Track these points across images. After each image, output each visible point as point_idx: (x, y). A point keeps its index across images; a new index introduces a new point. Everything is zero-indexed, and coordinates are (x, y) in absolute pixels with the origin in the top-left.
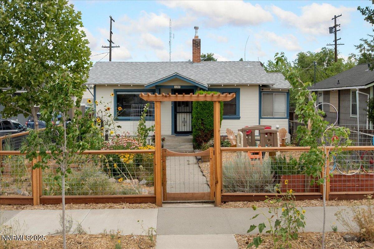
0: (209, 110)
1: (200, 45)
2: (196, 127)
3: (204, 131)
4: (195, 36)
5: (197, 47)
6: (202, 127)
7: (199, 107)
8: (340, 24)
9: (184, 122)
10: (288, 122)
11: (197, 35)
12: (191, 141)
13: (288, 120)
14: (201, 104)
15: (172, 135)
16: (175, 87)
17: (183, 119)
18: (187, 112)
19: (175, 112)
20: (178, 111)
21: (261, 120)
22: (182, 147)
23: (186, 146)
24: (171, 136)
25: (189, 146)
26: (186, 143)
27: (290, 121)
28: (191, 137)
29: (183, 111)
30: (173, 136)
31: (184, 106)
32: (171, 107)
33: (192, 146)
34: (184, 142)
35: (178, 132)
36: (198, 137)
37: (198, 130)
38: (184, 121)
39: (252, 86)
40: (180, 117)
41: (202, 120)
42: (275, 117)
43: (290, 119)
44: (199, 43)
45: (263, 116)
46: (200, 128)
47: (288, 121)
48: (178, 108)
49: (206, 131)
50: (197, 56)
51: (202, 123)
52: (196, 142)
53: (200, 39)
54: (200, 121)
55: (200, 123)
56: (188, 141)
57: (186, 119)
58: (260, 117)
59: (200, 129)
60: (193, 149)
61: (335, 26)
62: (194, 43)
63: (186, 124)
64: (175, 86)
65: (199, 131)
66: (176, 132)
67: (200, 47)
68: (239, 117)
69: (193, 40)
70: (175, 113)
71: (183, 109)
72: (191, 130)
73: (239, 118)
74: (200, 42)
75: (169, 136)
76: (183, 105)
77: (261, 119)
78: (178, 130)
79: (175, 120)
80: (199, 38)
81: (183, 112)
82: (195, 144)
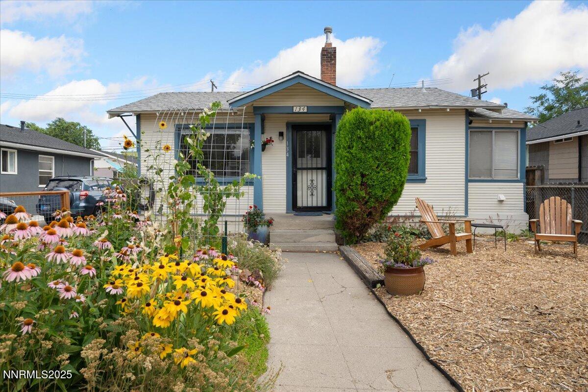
0: (381, 150)
1: (335, 57)
2: (349, 192)
3: (366, 202)
4: (326, 43)
5: (329, 62)
6: (363, 194)
7: (355, 144)
8: (487, 85)
9: (312, 188)
10: (523, 189)
11: (329, 42)
12: (329, 226)
13: (522, 184)
14: (360, 138)
15: (287, 213)
16: (296, 110)
17: (309, 182)
18: (317, 169)
19: (293, 168)
20: (299, 166)
22: (309, 239)
23: (320, 238)
24: (287, 217)
25: (326, 239)
26: (321, 230)
27: (527, 188)
28: (328, 218)
29: (308, 167)
30: (291, 216)
31: (312, 156)
32: (285, 158)
33: (333, 238)
34: (315, 228)
35: (300, 208)
36: (351, 218)
37: (353, 200)
38: (312, 186)
40: (304, 179)
41: (363, 176)
42: (495, 179)
43: (527, 183)
44: (332, 55)
45: (470, 177)
46: (357, 196)
47: (523, 187)
48: (299, 160)
49: (372, 204)
50: (330, 78)
51: (363, 184)
52: (344, 230)
53: (335, 48)
54: (357, 179)
55: (357, 184)
56: (324, 226)
57: (315, 182)
58: (468, 179)
59: (357, 198)
60: (336, 245)
61: (480, 87)
62: (325, 55)
63: (315, 193)
64: (295, 108)
65: (355, 203)
66: (294, 207)
67: (335, 62)
68: (423, 178)
69: (324, 50)
70: (293, 170)
71: (309, 162)
72: (325, 204)
73: (423, 180)
74: (335, 53)
75: (281, 216)
76: (310, 155)
77: (469, 184)
78: (299, 204)
79: (293, 184)
80: (333, 46)
81: (309, 169)
82: (339, 232)
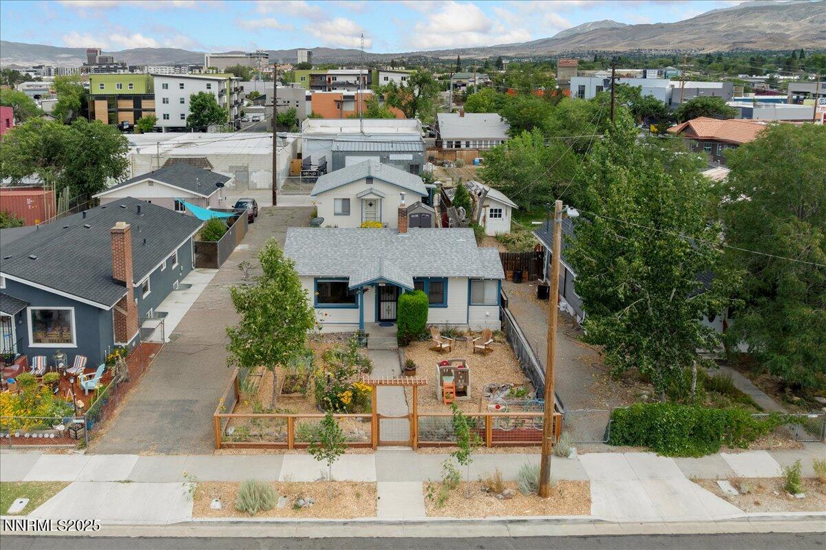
3: (409, 333)
5: (403, 217)
6: (407, 331)
9: (388, 310)
10: (499, 309)
12: (395, 335)
13: (499, 307)
15: (375, 322)
17: (387, 307)
18: (391, 301)
19: (378, 301)
20: (382, 300)
21: (470, 307)
22: (386, 343)
23: (391, 341)
24: (375, 324)
25: (393, 343)
26: (391, 336)
28: (395, 328)
30: (377, 324)
33: (396, 343)
34: (389, 336)
35: (382, 320)
36: (403, 338)
39: (460, 278)
40: (384, 306)
42: (485, 304)
45: (472, 303)
48: (382, 297)
49: (411, 334)
50: (403, 226)
51: (406, 327)
54: (404, 326)
56: (392, 334)
57: (390, 307)
58: (469, 304)
60: (398, 346)
63: (390, 313)
66: (379, 320)
68: (446, 304)
71: (387, 297)
72: (395, 318)
73: (446, 307)
75: (372, 324)
76: (388, 293)
78: (382, 318)
79: (378, 308)
81: (386, 301)
